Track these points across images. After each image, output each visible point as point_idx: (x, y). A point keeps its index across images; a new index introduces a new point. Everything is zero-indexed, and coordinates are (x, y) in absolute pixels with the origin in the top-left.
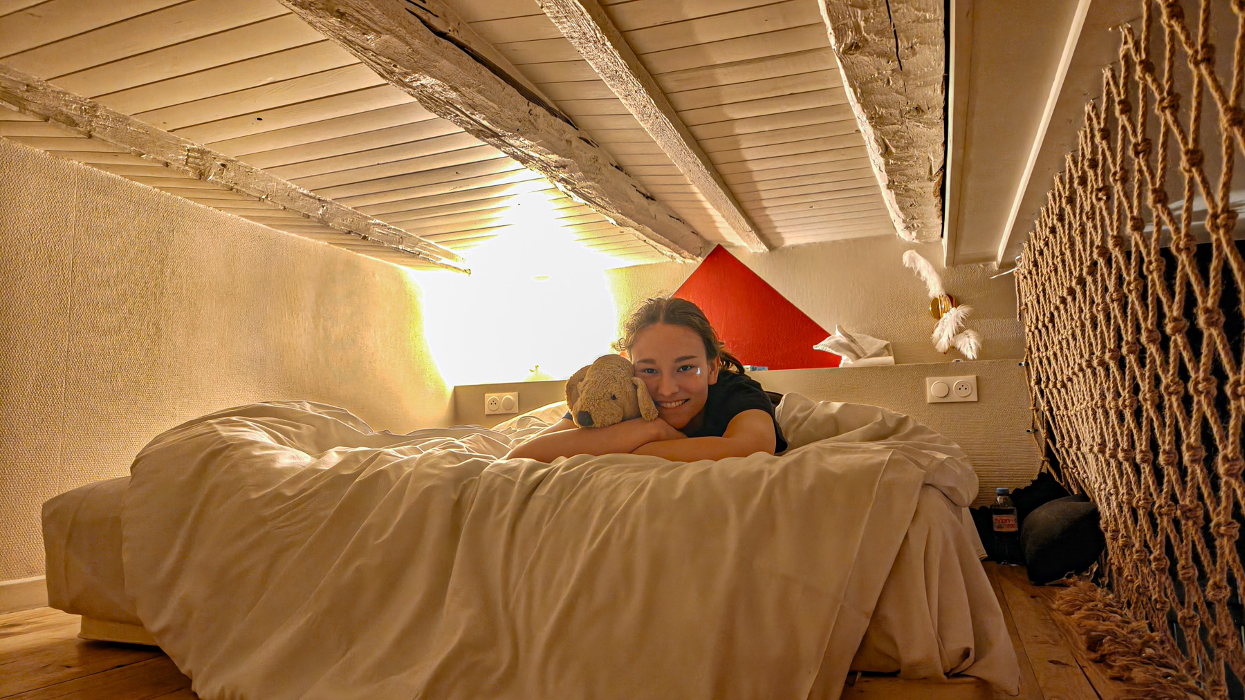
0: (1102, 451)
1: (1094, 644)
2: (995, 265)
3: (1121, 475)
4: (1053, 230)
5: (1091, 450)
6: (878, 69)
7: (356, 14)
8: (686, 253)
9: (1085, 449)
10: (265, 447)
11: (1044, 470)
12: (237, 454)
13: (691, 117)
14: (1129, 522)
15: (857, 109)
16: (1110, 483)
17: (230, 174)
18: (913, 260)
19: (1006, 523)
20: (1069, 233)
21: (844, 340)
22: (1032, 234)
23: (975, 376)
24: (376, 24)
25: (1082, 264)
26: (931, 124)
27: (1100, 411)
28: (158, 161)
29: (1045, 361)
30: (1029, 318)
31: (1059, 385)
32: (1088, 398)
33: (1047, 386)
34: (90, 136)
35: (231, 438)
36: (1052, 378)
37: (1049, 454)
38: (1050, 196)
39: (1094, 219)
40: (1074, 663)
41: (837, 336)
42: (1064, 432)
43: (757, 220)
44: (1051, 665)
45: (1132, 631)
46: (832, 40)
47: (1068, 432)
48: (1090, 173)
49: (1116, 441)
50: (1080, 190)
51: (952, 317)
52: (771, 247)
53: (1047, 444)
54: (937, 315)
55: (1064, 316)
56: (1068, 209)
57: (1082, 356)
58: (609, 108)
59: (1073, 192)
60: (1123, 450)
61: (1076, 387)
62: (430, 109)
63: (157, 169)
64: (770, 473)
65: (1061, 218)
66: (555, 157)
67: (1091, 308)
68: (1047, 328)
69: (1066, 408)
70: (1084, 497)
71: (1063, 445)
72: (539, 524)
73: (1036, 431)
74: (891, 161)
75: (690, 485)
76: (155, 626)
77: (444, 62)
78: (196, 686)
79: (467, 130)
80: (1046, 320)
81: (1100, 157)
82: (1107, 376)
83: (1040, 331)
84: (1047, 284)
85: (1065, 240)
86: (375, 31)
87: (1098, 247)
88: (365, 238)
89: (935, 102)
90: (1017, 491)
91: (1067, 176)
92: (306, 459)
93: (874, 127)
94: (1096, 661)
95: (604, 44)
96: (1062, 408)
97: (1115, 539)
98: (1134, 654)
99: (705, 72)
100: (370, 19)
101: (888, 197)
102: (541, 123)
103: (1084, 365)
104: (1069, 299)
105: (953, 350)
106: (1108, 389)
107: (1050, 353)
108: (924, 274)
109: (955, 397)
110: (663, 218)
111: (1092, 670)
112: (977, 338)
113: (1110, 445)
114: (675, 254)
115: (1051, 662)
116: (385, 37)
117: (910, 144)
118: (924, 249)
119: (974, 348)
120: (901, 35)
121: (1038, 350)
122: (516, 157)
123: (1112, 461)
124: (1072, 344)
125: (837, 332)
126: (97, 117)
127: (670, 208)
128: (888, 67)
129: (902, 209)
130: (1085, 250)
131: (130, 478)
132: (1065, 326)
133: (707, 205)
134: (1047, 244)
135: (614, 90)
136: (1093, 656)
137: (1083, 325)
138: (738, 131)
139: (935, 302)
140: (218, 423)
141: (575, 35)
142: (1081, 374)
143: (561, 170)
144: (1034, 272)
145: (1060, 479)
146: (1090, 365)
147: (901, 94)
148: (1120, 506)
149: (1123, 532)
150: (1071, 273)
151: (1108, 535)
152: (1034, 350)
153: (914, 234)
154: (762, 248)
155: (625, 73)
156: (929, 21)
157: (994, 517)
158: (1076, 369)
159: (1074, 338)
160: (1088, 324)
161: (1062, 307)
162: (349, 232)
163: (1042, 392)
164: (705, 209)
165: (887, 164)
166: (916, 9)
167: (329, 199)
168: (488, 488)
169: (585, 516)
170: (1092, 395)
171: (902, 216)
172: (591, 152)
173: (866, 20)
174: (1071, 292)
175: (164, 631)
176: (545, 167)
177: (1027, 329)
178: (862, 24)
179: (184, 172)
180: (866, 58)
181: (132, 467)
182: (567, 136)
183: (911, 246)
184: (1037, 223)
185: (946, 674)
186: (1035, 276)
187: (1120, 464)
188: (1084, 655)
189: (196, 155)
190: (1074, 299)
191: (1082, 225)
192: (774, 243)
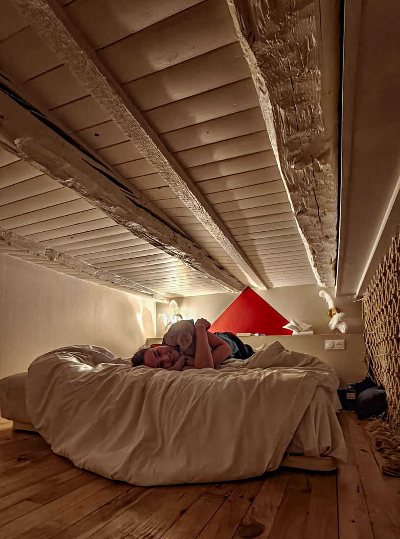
0: (389, 372)
1: (378, 444)
2: (355, 297)
3: (395, 383)
4: (377, 285)
5: (385, 371)
6: (311, 221)
7: (106, 199)
8: (235, 290)
9: (383, 370)
10: (75, 364)
11: (368, 376)
12: (65, 366)
13: (238, 238)
14: (396, 400)
15: (302, 236)
16: (391, 384)
17: (62, 259)
18: (323, 294)
19: (351, 396)
20: (383, 288)
21: (294, 325)
22: (370, 286)
23: (344, 340)
24: (114, 202)
25: (387, 300)
26: (331, 243)
27: (389, 357)
28: (35, 254)
29: (371, 335)
30: (367, 318)
31: (375, 345)
32: (385, 352)
33: (371, 345)
34: (10, 244)
35: (64, 360)
36: (373, 342)
37: (370, 371)
38: (377, 271)
39: (392, 283)
40: (370, 451)
41: (292, 323)
42: (376, 362)
43: (263, 277)
44: (361, 452)
45: (394, 440)
46: (293, 209)
47: (378, 363)
48: (392, 265)
49: (394, 369)
50: (388, 271)
51: (336, 317)
52: (268, 288)
53: (370, 367)
54: (331, 316)
55: (379, 319)
56: (383, 278)
57: (384, 336)
58: (205, 234)
59: (386, 271)
60: (396, 373)
61: (382, 346)
62: (136, 235)
63: (34, 257)
64: (259, 380)
65: (381, 281)
66: (184, 253)
67: (389, 318)
68: (373, 323)
69: (378, 354)
70: (382, 387)
71: (375, 368)
72: (172, 397)
73: (366, 361)
74: (316, 256)
75: (229, 384)
76: (37, 427)
77: (140, 217)
78: (52, 448)
79: (150, 243)
80: (373, 320)
81: (396, 259)
82: (393, 344)
83: (370, 324)
84: (374, 306)
85: (382, 290)
86: (114, 205)
87: (393, 294)
88: (113, 282)
89: (334, 234)
90: (357, 384)
91: (384, 264)
92: (90, 368)
93: (309, 243)
94: (378, 450)
95: (203, 210)
96: (376, 353)
97: (391, 405)
98: (393, 449)
99: (243, 221)
100: (112, 201)
101: (314, 270)
102: (179, 240)
103: (385, 339)
104: (381, 313)
105: (336, 329)
106: (393, 349)
107: (373, 332)
108: (327, 300)
109: (336, 348)
110: (226, 276)
111: (377, 454)
112: (346, 325)
113: (392, 370)
114: (231, 290)
115: (362, 450)
116: (118, 208)
117: (323, 250)
118: (328, 290)
119: (344, 329)
120: (320, 208)
121: (369, 331)
122: (169, 253)
123: (392, 376)
124: (381, 330)
125: (292, 321)
126: (12, 237)
127: (229, 272)
128: (315, 220)
129: (319, 275)
130: (388, 294)
131: (27, 374)
132: (379, 323)
133: (243, 271)
134: (375, 290)
135: (206, 228)
136: (378, 448)
137: (386, 324)
138: (255, 244)
139: (331, 311)
140: (59, 354)
141: (191, 206)
142: (383, 342)
143: (187, 258)
144: (369, 301)
145: (373, 379)
146: (387, 339)
147: (320, 230)
148: (393, 393)
149: (394, 403)
150: (383, 303)
151: (389, 403)
152: (367, 331)
153: (324, 284)
154: (265, 288)
155: (211, 222)
156: (332, 202)
157: (347, 394)
158: (382, 340)
159: (382, 328)
160: (387, 323)
161: (378, 315)
162: (107, 281)
163: (369, 347)
164: (243, 273)
165: (314, 258)
166: (327, 198)
167: (99, 268)
168: (156, 382)
169: (190, 394)
170: (387, 351)
171: (320, 278)
172: (198, 251)
173: (306, 202)
174: (382, 310)
175: (40, 429)
176: (181, 257)
177: (365, 323)
178: (305, 203)
179: (45, 258)
180: (306, 217)
181: (28, 370)
182: (189, 245)
183: (323, 289)
184: (372, 281)
185: (320, 455)
186: (370, 302)
187: (394, 378)
188: (375, 448)
189: (49, 251)
190: (383, 313)
191: (388, 285)
192: (270, 286)
